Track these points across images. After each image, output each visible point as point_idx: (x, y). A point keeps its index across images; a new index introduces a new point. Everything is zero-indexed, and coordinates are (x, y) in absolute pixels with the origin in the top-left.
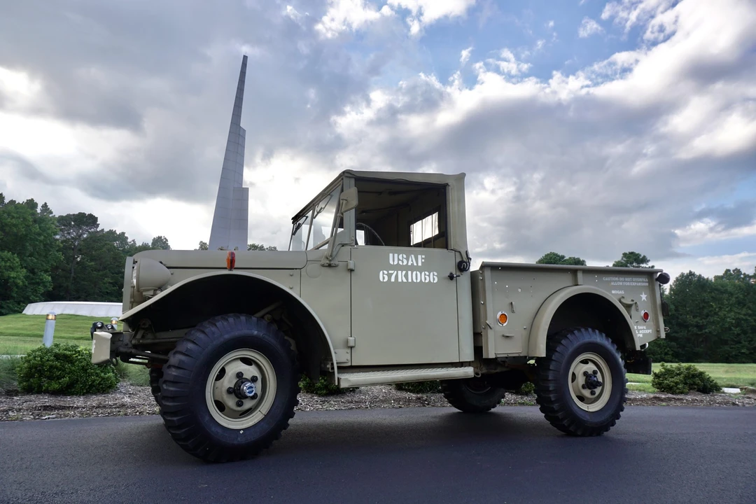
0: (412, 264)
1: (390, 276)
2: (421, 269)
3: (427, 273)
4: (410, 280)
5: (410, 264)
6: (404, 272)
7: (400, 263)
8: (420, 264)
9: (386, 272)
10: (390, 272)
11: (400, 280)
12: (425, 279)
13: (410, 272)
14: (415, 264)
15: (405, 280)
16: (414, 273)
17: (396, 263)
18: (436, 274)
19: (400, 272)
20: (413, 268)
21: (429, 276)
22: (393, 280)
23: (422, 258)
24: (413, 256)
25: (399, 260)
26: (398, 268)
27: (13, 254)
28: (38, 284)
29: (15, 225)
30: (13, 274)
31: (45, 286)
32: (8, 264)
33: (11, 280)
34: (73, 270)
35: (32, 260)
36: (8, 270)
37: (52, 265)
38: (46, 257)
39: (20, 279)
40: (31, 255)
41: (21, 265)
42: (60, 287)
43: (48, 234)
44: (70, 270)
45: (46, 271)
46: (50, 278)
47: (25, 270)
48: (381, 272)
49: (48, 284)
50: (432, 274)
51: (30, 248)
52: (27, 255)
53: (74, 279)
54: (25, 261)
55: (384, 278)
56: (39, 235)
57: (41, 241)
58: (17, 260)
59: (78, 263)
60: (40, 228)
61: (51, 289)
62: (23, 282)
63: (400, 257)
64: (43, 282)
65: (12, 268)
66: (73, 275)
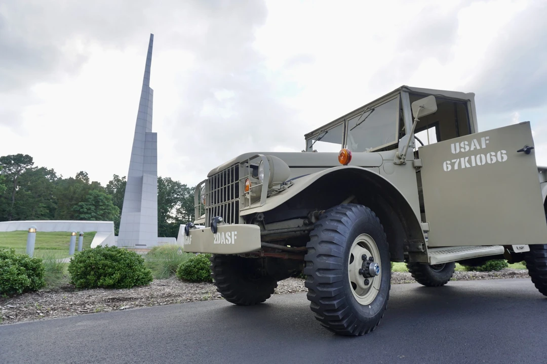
0: (475, 149)
1: (453, 164)
2: (485, 152)
3: (493, 154)
4: (474, 164)
5: (472, 149)
6: (467, 158)
7: (463, 150)
8: (484, 146)
9: (449, 162)
10: (453, 161)
11: (463, 167)
12: (491, 160)
13: (473, 157)
14: (478, 147)
15: (468, 166)
16: (478, 156)
17: (458, 151)
18: (504, 152)
19: (462, 159)
20: (476, 152)
21: (496, 156)
22: (456, 167)
23: (486, 140)
24: (475, 141)
25: (460, 148)
26: (460, 155)
48: (445, 163)
50: (499, 153)
55: (447, 168)
63: (462, 145)
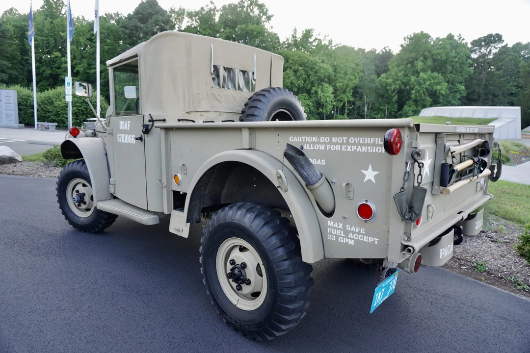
27: (438, 74)
28: (456, 92)
29: (438, 54)
30: (439, 87)
31: (461, 93)
32: (436, 81)
33: (438, 92)
34: (484, 79)
35: (451, 76)
36: (436, 85)
37: (466, 78)
38: (461, 72)
39: (443, 90)
40: (451, 73)
41: (445, 80)
42: (475, 92)
43: (461, 56)
44: (482, 79)
45: (461, 83)
46: (463, 87)
47: (446, 84)
49: (462, 92)
51: (450, 68)
52: (448, 73)
53: (486, 85)
54: (447, 77)
56: (455, 57)
57: (456, 62)
58: (442, 77)
59: (489, 73)
60: (456, 53)
61: (465, 95)
62: (446, 92)
64: (459, 91)
65: (439, 83)
66: (484, 82)
